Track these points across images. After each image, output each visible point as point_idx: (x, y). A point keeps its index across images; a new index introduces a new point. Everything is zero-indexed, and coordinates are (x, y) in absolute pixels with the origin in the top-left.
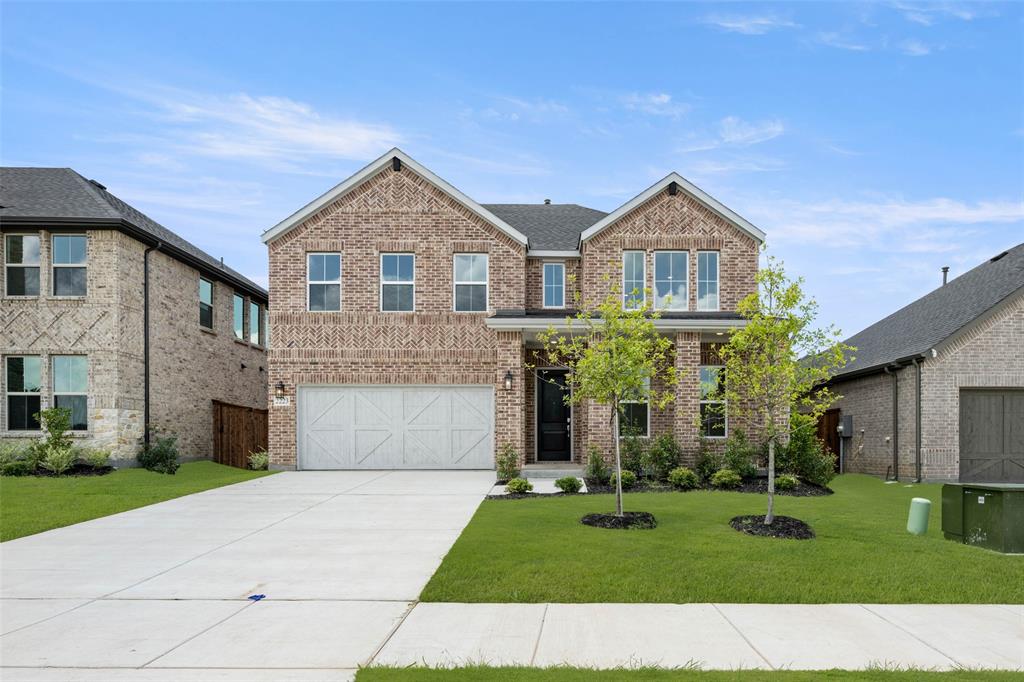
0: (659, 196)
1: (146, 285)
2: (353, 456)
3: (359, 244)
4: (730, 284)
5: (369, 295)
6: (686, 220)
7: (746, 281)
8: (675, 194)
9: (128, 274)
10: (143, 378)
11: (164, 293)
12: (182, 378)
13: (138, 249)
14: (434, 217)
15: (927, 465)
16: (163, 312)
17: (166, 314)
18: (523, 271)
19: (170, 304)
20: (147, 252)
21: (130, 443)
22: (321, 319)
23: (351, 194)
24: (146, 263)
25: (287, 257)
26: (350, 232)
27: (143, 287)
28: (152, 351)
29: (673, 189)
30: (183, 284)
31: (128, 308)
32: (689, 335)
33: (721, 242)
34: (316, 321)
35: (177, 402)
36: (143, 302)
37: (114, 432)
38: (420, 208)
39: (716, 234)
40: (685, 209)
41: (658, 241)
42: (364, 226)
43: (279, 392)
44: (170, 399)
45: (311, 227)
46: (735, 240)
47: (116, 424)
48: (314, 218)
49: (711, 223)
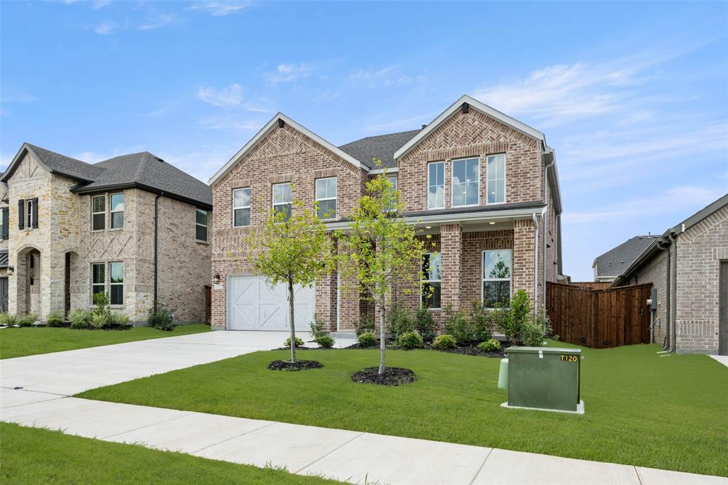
0: (454, 115)
1: (156, 218)
2: (257, 321)
3: (260, 180)
4: (514, 180)
5: (265, 213)
6: (477, 132)
7: (529, 175)
8: (468, 112)
9: (143, 213)
10: (154, 273)
11: (169, 222)
12: (182, 272)
13: (151, 198)
14: (303, 155)
15: (681, 336)
16: (169, 234)
17: (171, 234)
18: (359, 187)
19: (174, 229)
20: (157, 198)
21: (144, 312)
22: (239, 231)
23: (255, 148)
24: (156, 206)
25: (222, 193)
26: (255, 173)
27: (154, 220)
28: (159, 257)
29: (466, 108)
30: (183, 215)
31: (143, 233)
32: (450, 226)
33: (506, 146)
34: (236, 233)
35: (178, 287)
36: (154, 229)
37: (134, 305)
38: (295, 150)
39: (502, 140)
40: (476, 123)
41: (454, 152)
42: (263, 168)
43: (216, 280)
44: (173, 286)
45: (234, 172)
46: (519, 142)
47: (134, 301)
48: (236, 166)
49: (498, 130)
